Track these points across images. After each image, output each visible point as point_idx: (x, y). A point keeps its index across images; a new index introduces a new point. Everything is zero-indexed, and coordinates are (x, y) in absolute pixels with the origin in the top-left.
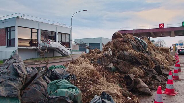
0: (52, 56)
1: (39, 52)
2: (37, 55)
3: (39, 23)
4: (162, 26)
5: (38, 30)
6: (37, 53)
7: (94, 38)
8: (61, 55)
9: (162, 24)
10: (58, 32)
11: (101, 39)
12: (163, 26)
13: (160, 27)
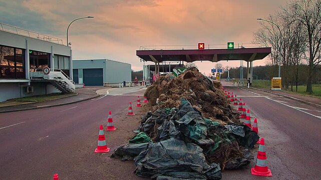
0: (44, 93)
1: (27, 87)
2: (22, 93)
3: (27, 40)
4: (201, 46)
5: (24, 50)
6: (22, 88)
7: (92, 60)
8: (59, 91)
9: (201, 44)
10: (54, 55)
11: (104, 61)
12: (204, 46)
13: (199, 48)
